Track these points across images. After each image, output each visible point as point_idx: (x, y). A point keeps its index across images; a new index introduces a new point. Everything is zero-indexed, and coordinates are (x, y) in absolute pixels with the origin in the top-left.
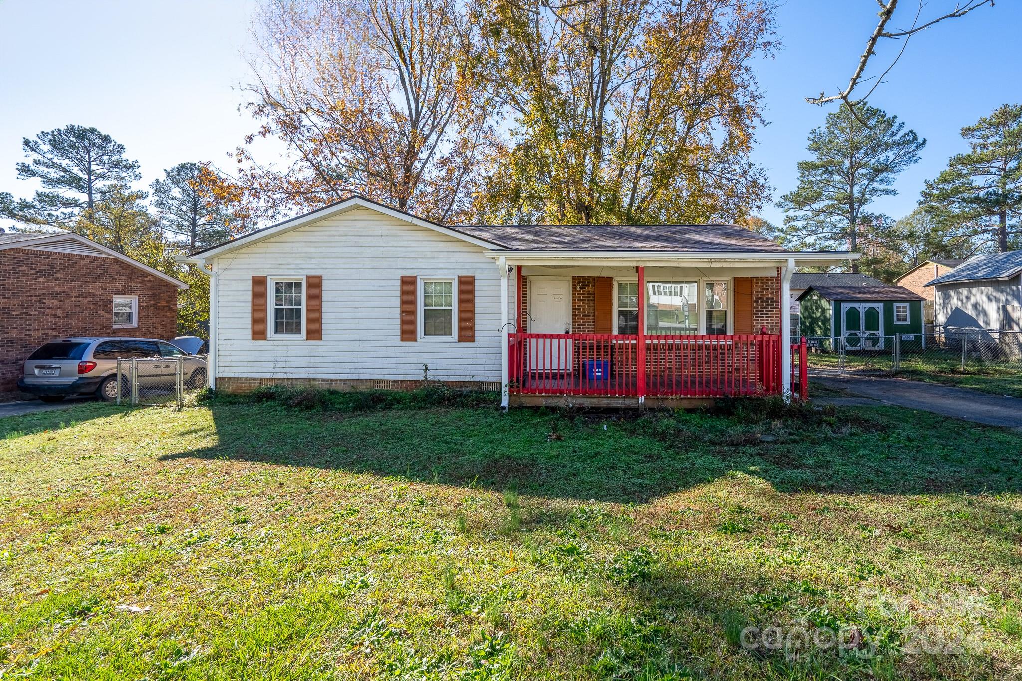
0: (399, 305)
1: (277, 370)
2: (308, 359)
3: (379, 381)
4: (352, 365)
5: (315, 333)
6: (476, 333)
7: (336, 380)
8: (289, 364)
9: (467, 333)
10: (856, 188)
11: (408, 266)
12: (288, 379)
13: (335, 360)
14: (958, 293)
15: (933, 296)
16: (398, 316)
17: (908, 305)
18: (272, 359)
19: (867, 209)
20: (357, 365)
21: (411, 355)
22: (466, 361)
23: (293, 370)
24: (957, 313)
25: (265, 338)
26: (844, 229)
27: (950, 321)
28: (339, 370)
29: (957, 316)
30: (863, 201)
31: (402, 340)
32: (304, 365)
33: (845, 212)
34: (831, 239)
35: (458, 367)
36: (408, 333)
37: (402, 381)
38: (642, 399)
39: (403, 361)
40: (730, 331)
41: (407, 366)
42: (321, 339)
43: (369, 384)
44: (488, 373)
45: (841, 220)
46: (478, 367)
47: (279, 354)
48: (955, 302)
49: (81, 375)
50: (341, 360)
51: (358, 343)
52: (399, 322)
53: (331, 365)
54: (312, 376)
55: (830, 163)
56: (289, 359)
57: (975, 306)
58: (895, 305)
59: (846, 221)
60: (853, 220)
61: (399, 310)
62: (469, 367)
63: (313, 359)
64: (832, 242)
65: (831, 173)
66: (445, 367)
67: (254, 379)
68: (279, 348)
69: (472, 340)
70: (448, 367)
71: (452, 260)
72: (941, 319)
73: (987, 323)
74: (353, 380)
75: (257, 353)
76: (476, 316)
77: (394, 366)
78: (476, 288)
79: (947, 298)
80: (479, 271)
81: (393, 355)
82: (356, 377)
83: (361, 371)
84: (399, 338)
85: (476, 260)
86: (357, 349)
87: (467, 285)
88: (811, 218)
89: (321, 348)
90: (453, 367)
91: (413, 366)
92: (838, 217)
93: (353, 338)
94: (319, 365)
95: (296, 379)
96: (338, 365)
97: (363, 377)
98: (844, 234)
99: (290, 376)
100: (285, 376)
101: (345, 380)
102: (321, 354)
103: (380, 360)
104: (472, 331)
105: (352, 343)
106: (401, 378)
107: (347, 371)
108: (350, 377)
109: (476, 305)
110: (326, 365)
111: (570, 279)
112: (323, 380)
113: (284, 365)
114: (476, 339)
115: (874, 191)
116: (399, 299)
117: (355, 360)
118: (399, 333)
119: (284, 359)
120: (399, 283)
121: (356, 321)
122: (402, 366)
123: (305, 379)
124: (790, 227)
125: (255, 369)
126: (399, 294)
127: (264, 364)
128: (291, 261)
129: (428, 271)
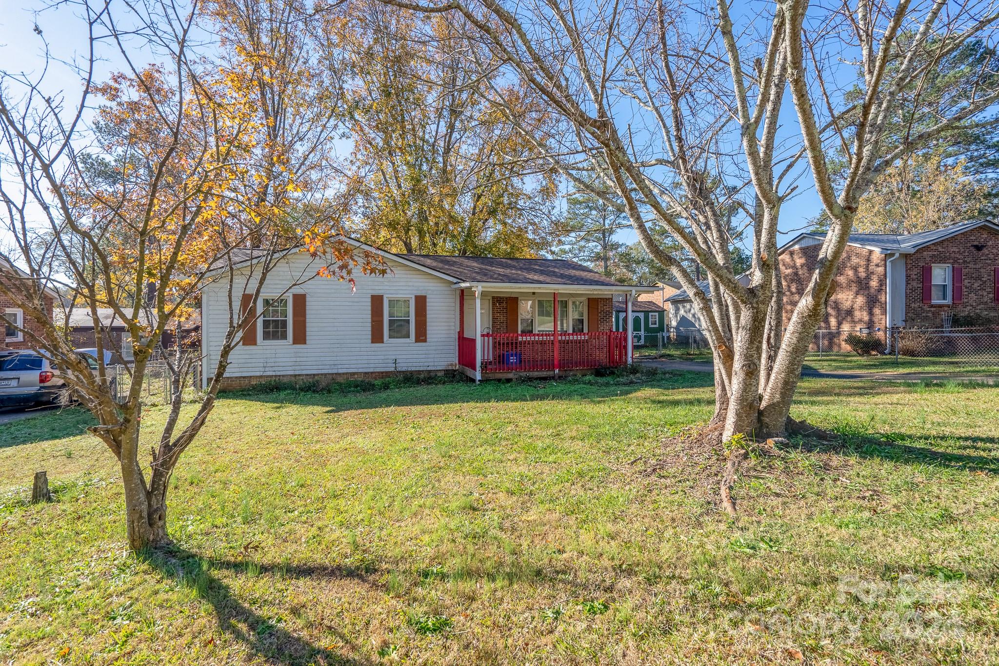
0: (370, 316)
1: (267, 369)
2: (294, 359)
3: (353, 374)
4: (332, 363)
5: (300, 338)
6: (428, 336)
7: (318, 375)
8: (277, 364)
9: (421, 336)
10: (607, 222)
11: (377, 288)
12: (276, 376)
13: (318, 359)
14: (684, 307)
15: (669, 307)
16: (370, 325)
17: (657, 314)
18: (262, 361)
19: (615, 238)
20: (336, 363)
21: (379, 353)
22: (421, 356)
23: (280, 369)
24: (683, 318)
25: (255, 344)
26: (598, 254)
27: (680, 324)
28: (320, 367)
29: (683, 321)
30: (611, 232)
31: (372, 342)
32: (290, 364)
33: (599, 239)
34: (588, 260)
35: (415, 360)
36: (377, 337)
37: (372, 373)
38: (557, 371)
39: (373, 357)
40: (586, 330)
41: (376, 361)
42: (305, 343)
43: (345, 376)
44: (436, 364)
45: (596, 246)
46: (429, 360)
47: (269, 356)
48: (682, 312)
49: (42, 385)
50: (322, 359)
51: (337, 346)
52: (370, 329)
53: (314, 363)
54: (297, 373)
55: (589, 200)
56: (277, 360)
57: (694, 315)
58: (650, 314)
59: (600, 247)
60: (605, 247)
61: (370, 320)
62: (423, 360)
63: (298, 359)
64: (589, 263)
65: (591, 209)
66: (404, 361)
67: (244, 377)
68: (268, 352)
69: (425, 341)
70: (408, 361)
71: (410, 284)
72: (674, 323)
73: (700, 326)
74: (333, 374)
75: (247, 356)
76: (428, 324)
77: (366, 362)
78: (428, 304)
79: (677, 310)
80: (430, 292)
81: (365, 353)
82: (335, 371)
83: (339, 367)
84: (370, 341)
85: (427, 284)
86: (335, 350)
87: (421, 302)
88: (575, 244)
89: (305, 350)
90: (411, 361)
91: (381, 361)
92: (595, 244)
93: (332, 342)
94: (304, 363)
95: (283, 376)
96: (320, 363)
97: (340, 371)
98: (598, 258)
99: (279, 373)
100: (274, 374)
101: (326, 374)
102: (306, 355)
103: (355, 358)
104: (425, 335)
105: (332, 346)
106: (371, 370)
107: (328, 367)
108: (330, 371)
109: (428, 316)
110: (310, 363)
111: (490, 298)
112: (307, 375)
113: (273, 364)
114: (428, 340)
115: (620, 226)
116: (370, 312)
117: (334, 358)
118: (370, 337)
119: (272, 360)
120: (370, 300)
121: (335, 329)
122: (372, 361)
123: (291, 375)
124: (561, 250)
125: (245, 369)
126: (370, 308)
127: (253, 365)
128: (278, 282)
129: (392, 292)
